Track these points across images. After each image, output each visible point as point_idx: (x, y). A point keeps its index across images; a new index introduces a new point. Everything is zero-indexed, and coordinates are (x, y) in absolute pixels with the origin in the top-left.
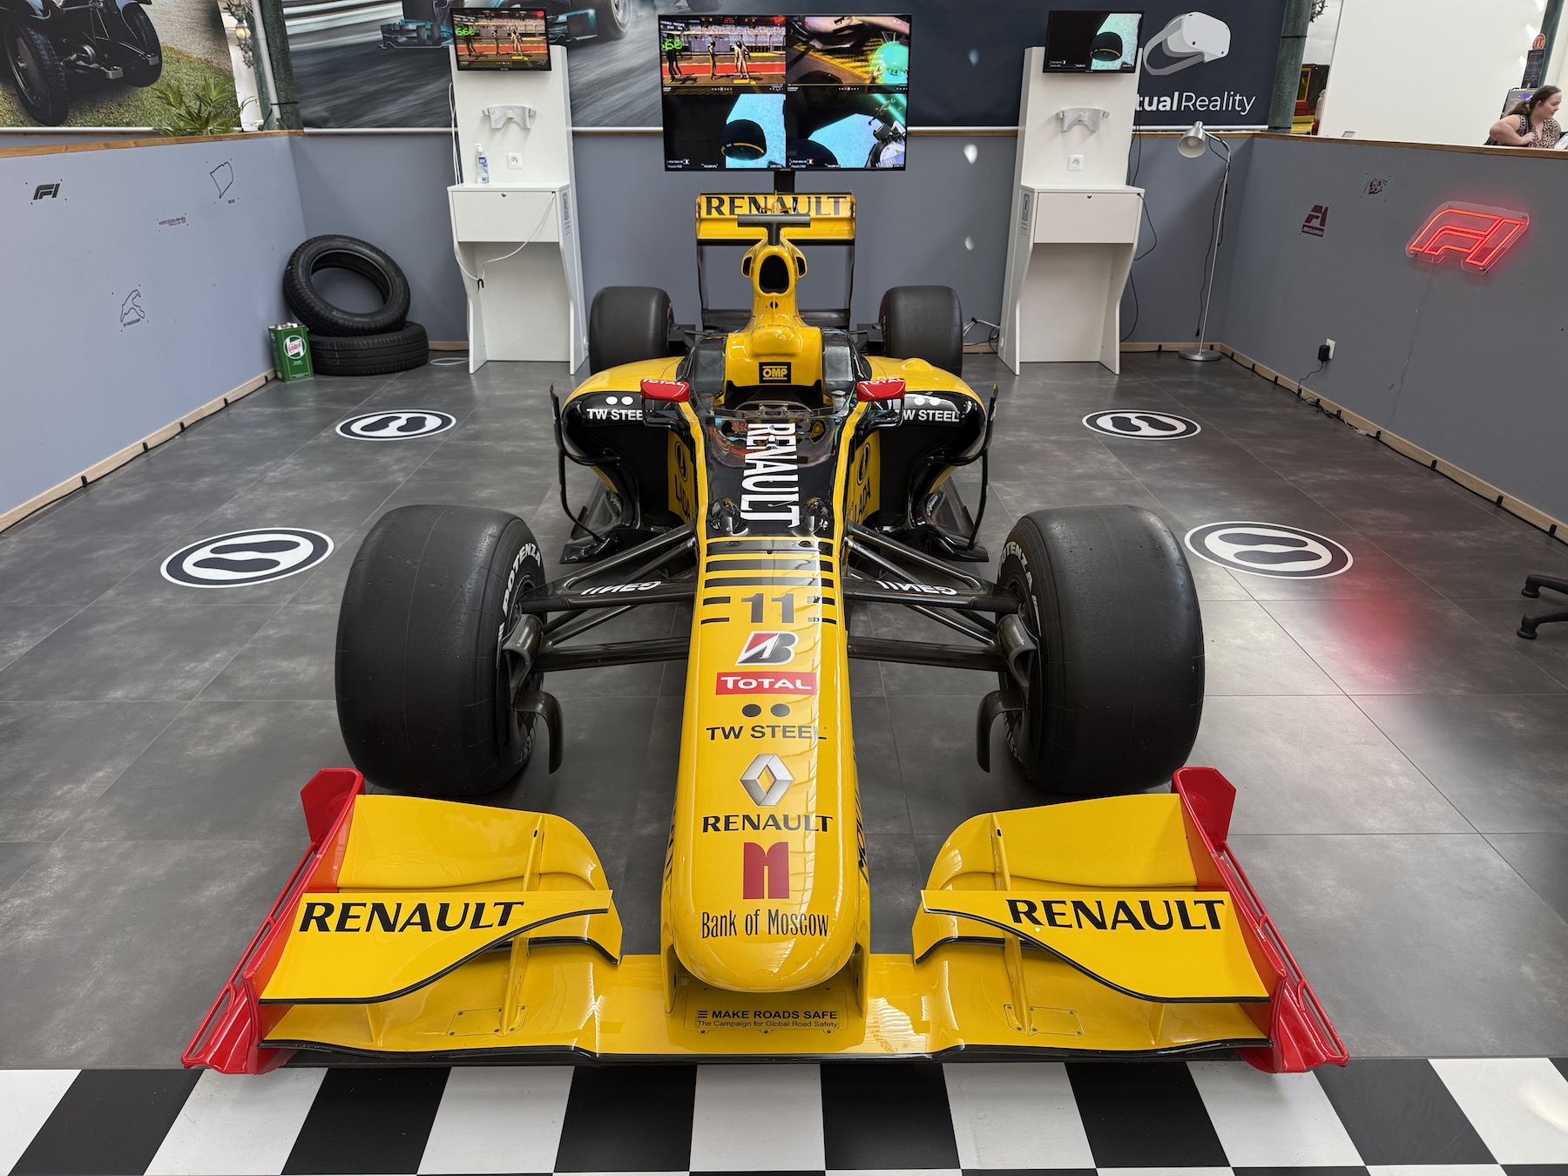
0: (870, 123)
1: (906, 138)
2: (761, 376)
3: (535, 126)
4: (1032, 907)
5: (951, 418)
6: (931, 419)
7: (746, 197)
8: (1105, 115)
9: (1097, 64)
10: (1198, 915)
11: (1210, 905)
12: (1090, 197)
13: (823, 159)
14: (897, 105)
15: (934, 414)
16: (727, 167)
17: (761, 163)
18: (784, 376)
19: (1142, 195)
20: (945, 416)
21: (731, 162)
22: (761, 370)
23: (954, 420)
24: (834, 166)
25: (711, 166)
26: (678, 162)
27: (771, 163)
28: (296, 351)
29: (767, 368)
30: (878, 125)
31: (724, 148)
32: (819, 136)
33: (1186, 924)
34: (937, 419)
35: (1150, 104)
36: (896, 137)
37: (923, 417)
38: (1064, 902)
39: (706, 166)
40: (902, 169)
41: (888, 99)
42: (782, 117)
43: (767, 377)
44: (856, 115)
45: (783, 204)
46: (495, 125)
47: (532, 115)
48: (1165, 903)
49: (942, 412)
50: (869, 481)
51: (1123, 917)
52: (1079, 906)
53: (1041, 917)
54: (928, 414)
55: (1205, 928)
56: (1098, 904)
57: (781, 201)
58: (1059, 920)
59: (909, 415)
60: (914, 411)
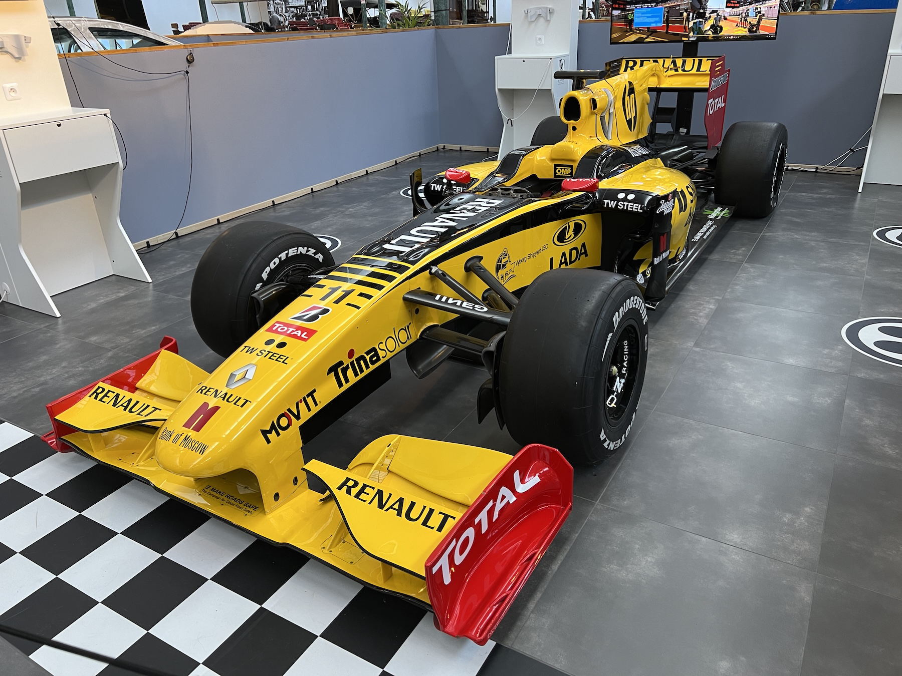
2: (555, 173)
3: (553, 19)
4: (356, 484)
5: (637, 209)
6: (625, 208)
7: (651, 60)
10: (435, 521)
11: (446, 517)
15: (627, 205)
18: (569, 174)
20: (634, 207)
22: (555, 169)
23: (639, 211)
29: (559, 168)
33: (424, 523)
34: (629, 209)
37: (620, 207)
38: (374, 488)
43: (558, 174)
45: (675, 65)
46: (531, 19)
47: (551, 12)
48: (425, 507)
49: (633, 204)
50: (584, 245)
51: (396, 506)
52: (380, 493)
53: (354, 491)
54: (624, 205)
55: (432, 528)
56: (391, 495)
57: (674, 62)
58: (363, 496)
59: (612, 204)
60: (616, 202)
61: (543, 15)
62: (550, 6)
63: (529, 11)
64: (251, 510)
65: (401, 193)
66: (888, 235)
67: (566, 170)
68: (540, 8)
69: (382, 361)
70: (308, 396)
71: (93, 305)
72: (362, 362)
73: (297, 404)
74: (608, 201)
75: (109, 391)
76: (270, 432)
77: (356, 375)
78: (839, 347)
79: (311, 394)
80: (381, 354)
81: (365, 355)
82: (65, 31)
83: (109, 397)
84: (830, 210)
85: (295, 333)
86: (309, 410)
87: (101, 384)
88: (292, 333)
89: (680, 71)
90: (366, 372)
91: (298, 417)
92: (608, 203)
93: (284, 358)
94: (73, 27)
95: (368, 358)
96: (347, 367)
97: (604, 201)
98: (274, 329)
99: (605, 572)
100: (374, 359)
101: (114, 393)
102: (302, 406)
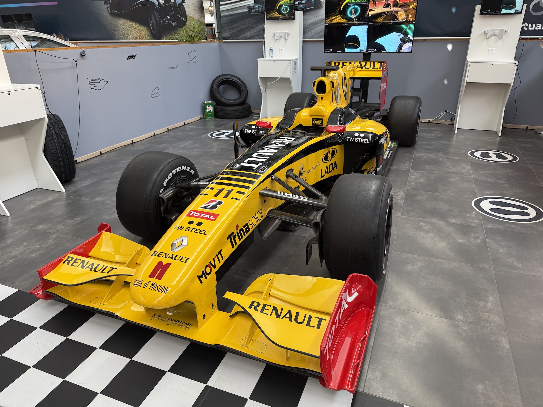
0: (399, 36)
1: (413, 41)
2: (313, 123)
3: (289, 39)
4: (259, 304)
5: (366, 142)
6: (359, 141)
7: (348, 62)
8: (506, 32)
9: (504, 11)
10: (315, 322)
11: (320, 320)
12: (493, 65)
13: (380, 49)
14: (410, 29)
15: (360, 140)
16: (345, 52)
17: (358, 50)
18: (321, 123)
19: (517, 64)
20: (365, 141)
21: (347, 50)
22: (313, 121)
23: (367, 142)
24: (384, 51)
25: (339, 51)
26: (328, 50)
27: (361, 50)
28: (209, 110)
29: (315, 120)
30: (402, 36)
31: (344, 45)
32: (379, 41)
33: (308, 324)
34: (361, 142)
35: (532, 27)
36: (409, 41)
37: (356, 141)
38: (271, 306)
39: (338, 51)
40: (411, 52)
41: (407, 26)
42: (366, 34)
43: (314, 123)
44: (394, 33)
45: (361, 65)
46: (277, 38)
47: (288, 35)
48: (305, 315)
49: (363, 139)
50: (335, 162)
51: (288, 316)
52: (275, 308)
53: (259, 308)
54: (358, 140)
55: (314, 327)
56: (282, 309)
57: (360, 64)
58: (265, 311)
59: (352, 139)
60: (354, 138)
61: (283, 36)
62: (287, 32)
63: (275, 34)
64: (188, 326)
65: (209, 135)
66: (475, 154)
67: (319, 121)
68: (282, 32)
69: (251, 231)
70: (219, 254)
71: (33, 206)
72: (242, 232)
73: (214, 259)
74: (349, 138)
75: (76, 259)
76: (202, 277)
77: (240, 240)
78: (474, 212)
79: (220, 253)
80: (250, 226)
81: (243, 228)
82: (8, 37)
83: (77, 263)
84: (443, 142)
85: (206, 216)
86: (220, 262)
87: (70, 255)
88: (204, 217)
89: (364, 68)
90: (244, 238)
91: (215, 267)
92: (349, 139)
93: (204, 232)
94: (13, 35)
95: (244, 229)
96: (235, 236)
97: (347, 138)
98: (191, 214)
99: (399, 343)
100: (247, 230)
101: (80, 260)
102: (216, 259)
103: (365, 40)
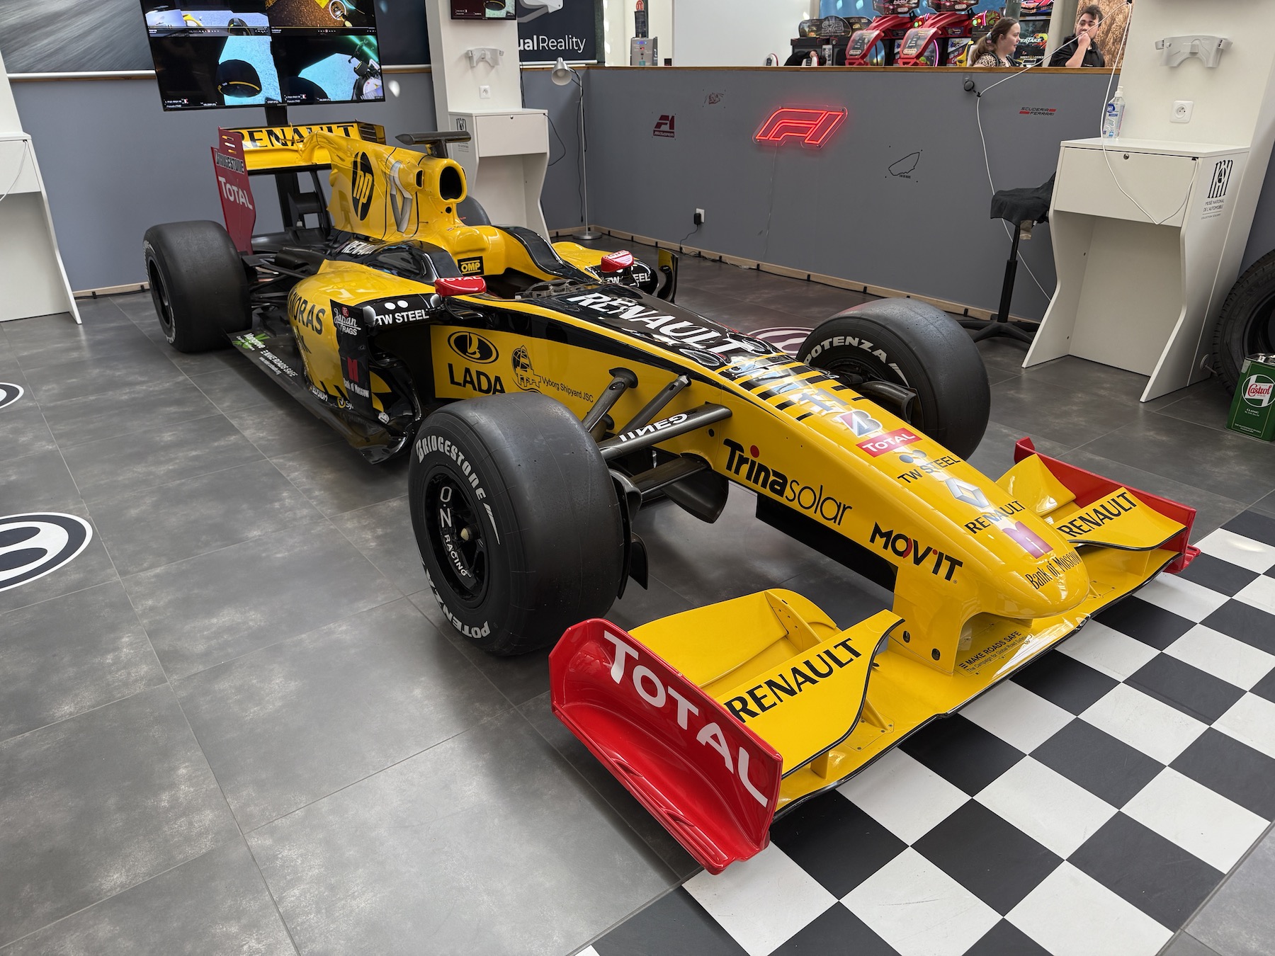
0: (349, 61)
1: (380, 74)
8: (501, 53)
9: (490, 13)
12: (512, 118)
13: (313, 94)
14: (369, 45)
16: (226, 105)
17: (259, 99)
19: (547, 114)
21: (229, 100)
24: (325, 100)
25: (210, 105)
26: (176, 102)
27: (268, 99)
30: (356, 63)
31: (220, 87)
32: (307, 74)
36: (373, 73)
39: (205, 105)
40: (383, 100)
41: (361, 40)
42: (271, 57)
44: (337, 55)
85: (897, 440)
98: (875, 450)
103: (273, 72)
